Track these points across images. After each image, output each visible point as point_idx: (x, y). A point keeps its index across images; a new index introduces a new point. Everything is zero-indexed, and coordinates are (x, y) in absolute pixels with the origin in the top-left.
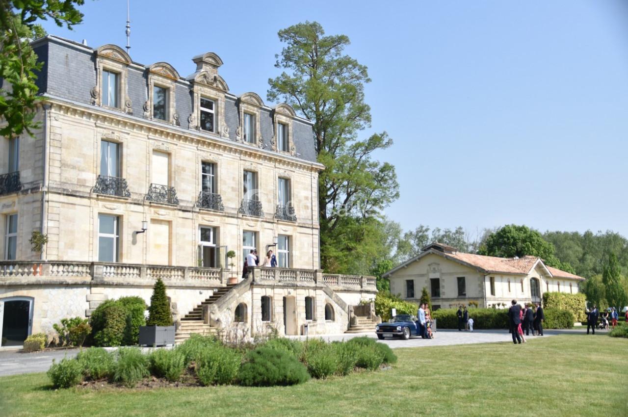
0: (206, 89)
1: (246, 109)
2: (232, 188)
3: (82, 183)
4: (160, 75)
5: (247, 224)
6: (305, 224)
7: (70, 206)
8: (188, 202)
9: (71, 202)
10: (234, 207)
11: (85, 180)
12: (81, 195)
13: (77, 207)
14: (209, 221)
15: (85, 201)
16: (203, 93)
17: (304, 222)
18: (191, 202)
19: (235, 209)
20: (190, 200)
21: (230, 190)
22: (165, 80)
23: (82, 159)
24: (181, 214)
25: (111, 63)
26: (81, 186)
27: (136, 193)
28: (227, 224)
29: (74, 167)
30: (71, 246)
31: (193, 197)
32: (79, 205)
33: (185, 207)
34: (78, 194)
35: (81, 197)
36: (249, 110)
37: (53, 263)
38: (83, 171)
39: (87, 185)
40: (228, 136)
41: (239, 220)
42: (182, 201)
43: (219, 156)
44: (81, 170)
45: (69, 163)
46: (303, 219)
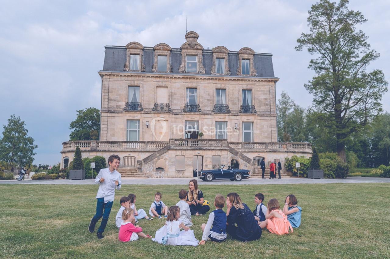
0: (189, 51)
1: (217, 56)
2: (208, 99)
3: (118, 107)
4: (160, 50)
5: (219, 118)
6: (263, 114)
7: (113, 118)
8: (178, 110)
9: (113, 116)
10: (209, 109)
11: (120, 105)
12: (117, 112)
13: (116, 118)
14: (192, 118)
15: (120, 115)
16: (188, 53)
17: (264, 113)
18: (180, 110)
19: (210, 110)
20: (180, 108)
21: (206, 101)
22: (164, 51)
23: (118, 96)
24: (174, 116)
25: (134, 50)
26: (118, 108)
27: (147, 109)
28: (204, 119)
29: (115, 100)
30: (113, 135)
31: (181, 107)
32: (117, 117)
33: (175, 112)
34: (116, 112)
35: (118, 113)
36: (219, 56)
37: (105, 142)
38: (119, 101)
39: (121, 107)
40: (205, 72)
41: (213, 116)
42: (174, 109)
43: (198, 84)
44: (118, 101)
45: (112, 99)
46: (262, 111)
